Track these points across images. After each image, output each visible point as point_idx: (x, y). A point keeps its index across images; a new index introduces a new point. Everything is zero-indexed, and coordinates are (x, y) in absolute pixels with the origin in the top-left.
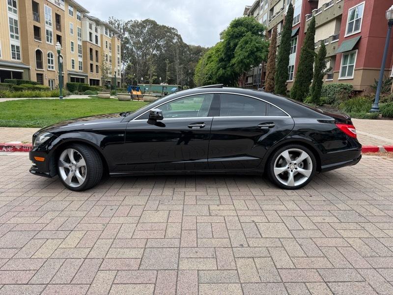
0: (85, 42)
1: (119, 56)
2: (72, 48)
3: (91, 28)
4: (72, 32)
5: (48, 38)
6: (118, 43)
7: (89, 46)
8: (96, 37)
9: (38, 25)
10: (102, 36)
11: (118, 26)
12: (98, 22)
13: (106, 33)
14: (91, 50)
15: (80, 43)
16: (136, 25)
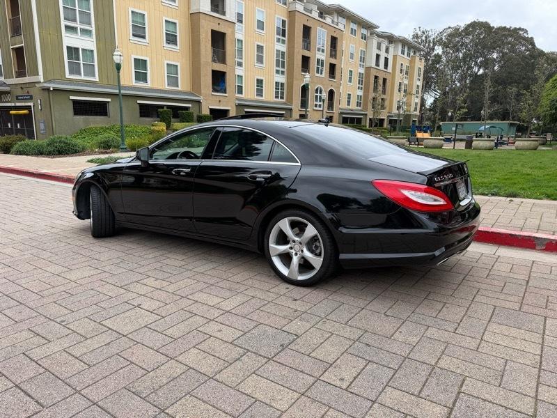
0: (368, 69)
1: (420, 83)
2: (350, 78)
3: (379, 48)
4: (352, 58)
5: (318, 68)
6: (420, 64)
7: (373, 73)
8: (386, 59)
9: (307, 53)
10: (395, 57)
11: (426, 40)
12: (391, 39)
13: (403, 52)
14: (376, 77)
15: (362, 71)
16: (456, 33)
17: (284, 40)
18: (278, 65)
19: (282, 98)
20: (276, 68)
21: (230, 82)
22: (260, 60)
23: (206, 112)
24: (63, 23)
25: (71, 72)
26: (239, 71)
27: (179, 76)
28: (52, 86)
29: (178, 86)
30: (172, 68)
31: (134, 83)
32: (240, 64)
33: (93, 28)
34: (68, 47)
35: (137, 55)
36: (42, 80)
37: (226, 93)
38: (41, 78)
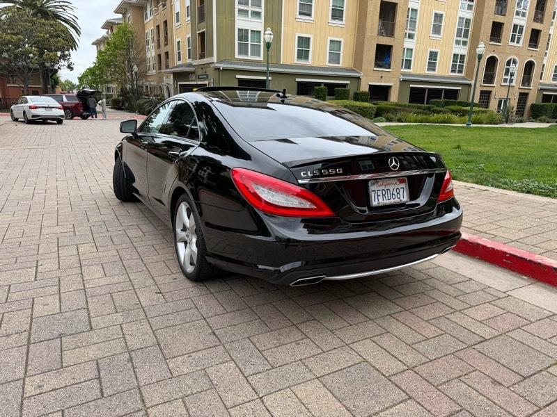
5: (513, 37)
9: (500, 19)
17: (472, 6)
18: (459, 35)
19: (460, 72)
20: (455, 38)
21: (396, 57)
22: (437, 30)
23: (364, 88)
24: (237, 7)
25: (240, 53)
26: (408, 44)
27: (341, 52)
28: (222, 66)
29: (339, 63)
30: (336, 44)
31: (296, 61)
32: (411, 36)
33: (262, 10)
34: (239, 29)
35: (302, 33)
36: (215, 61)
37: (390, 68)
38: (215, 59)
